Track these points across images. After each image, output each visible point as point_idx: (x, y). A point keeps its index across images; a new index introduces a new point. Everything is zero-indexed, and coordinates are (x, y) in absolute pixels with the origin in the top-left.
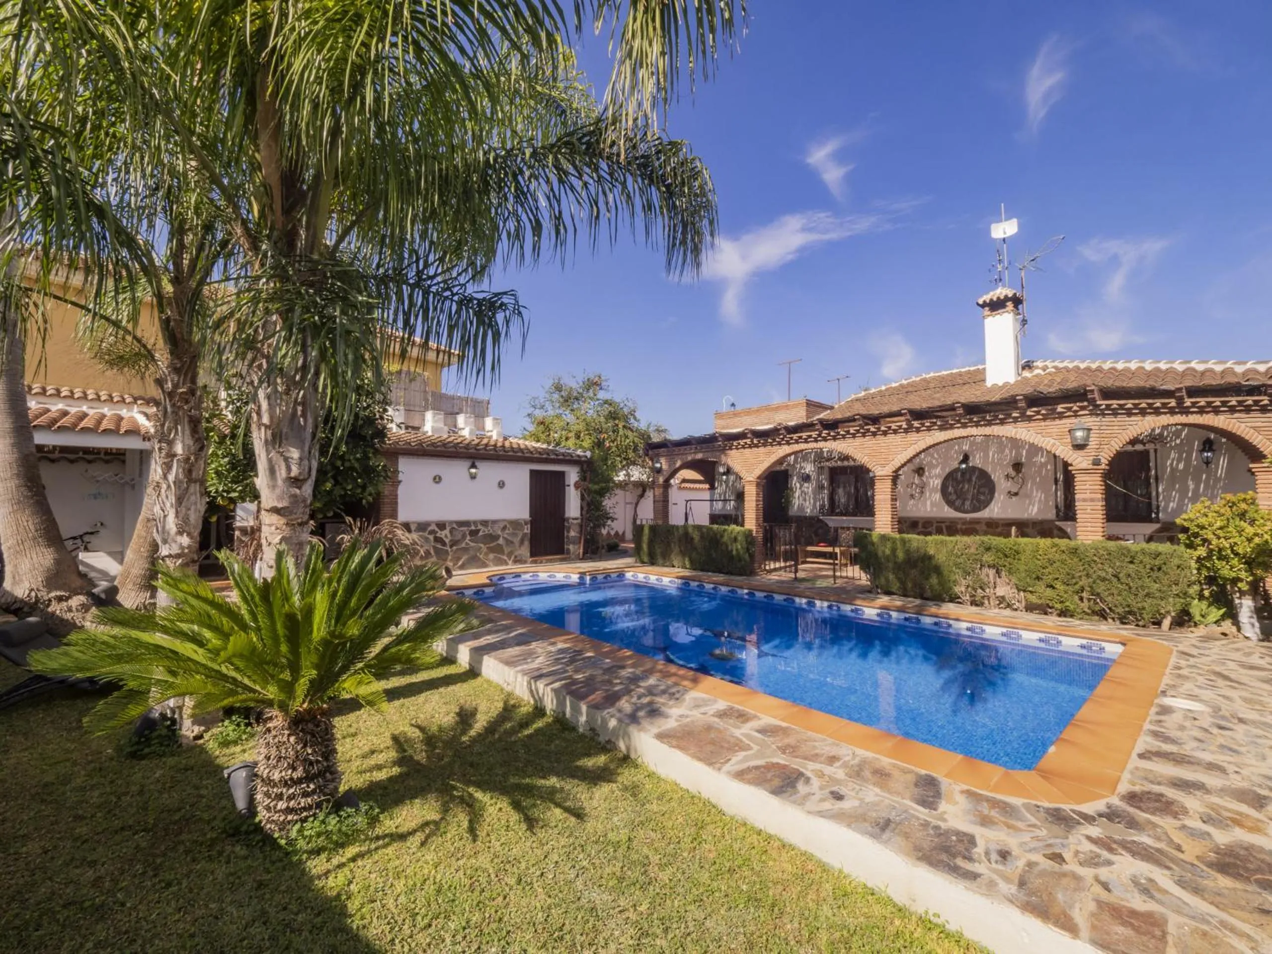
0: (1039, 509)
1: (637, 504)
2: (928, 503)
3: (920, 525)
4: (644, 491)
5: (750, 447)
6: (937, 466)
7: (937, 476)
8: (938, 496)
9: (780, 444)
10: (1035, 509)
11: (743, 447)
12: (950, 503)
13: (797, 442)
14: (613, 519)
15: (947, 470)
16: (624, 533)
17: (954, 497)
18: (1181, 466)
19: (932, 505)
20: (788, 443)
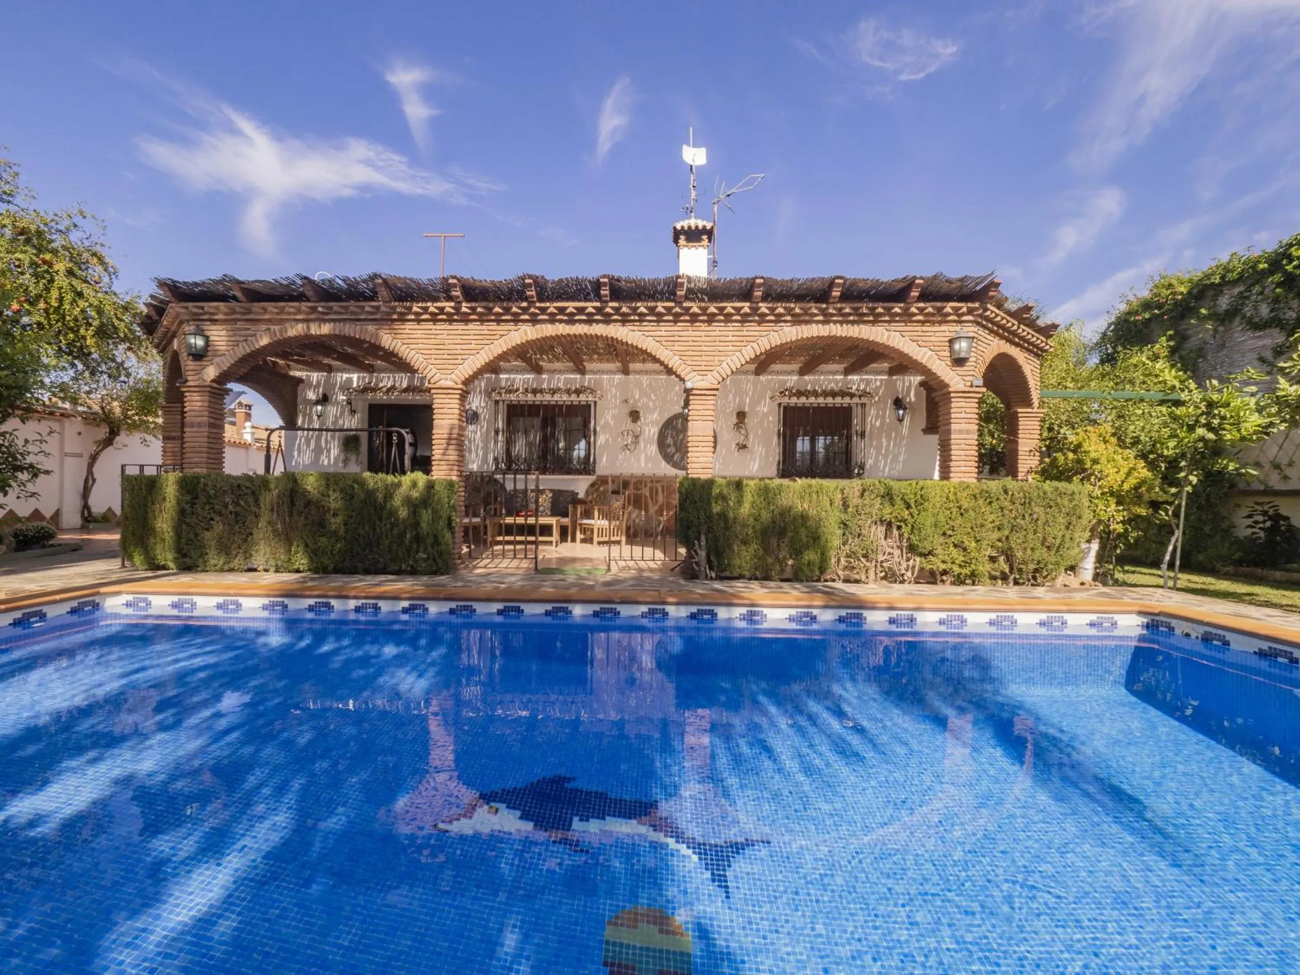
0: (760, 466)
1: (94, 458)
2: (643, 457)
3: (631, 486)
4: (114, 433)
5: (450, 320)
6: (654, 410)
7: (653, 423)
8: (654, 449)
9: (516, 320)
10: (756, 467)
11: (434, 319)
12: (668, 458)
13: (552, 320)
14: (35, 472)
15: (666, 416)
16: (57, 515)
17: (671, 450)
18: (878, 424)
19: (648, 459)
20: (534, 321)
